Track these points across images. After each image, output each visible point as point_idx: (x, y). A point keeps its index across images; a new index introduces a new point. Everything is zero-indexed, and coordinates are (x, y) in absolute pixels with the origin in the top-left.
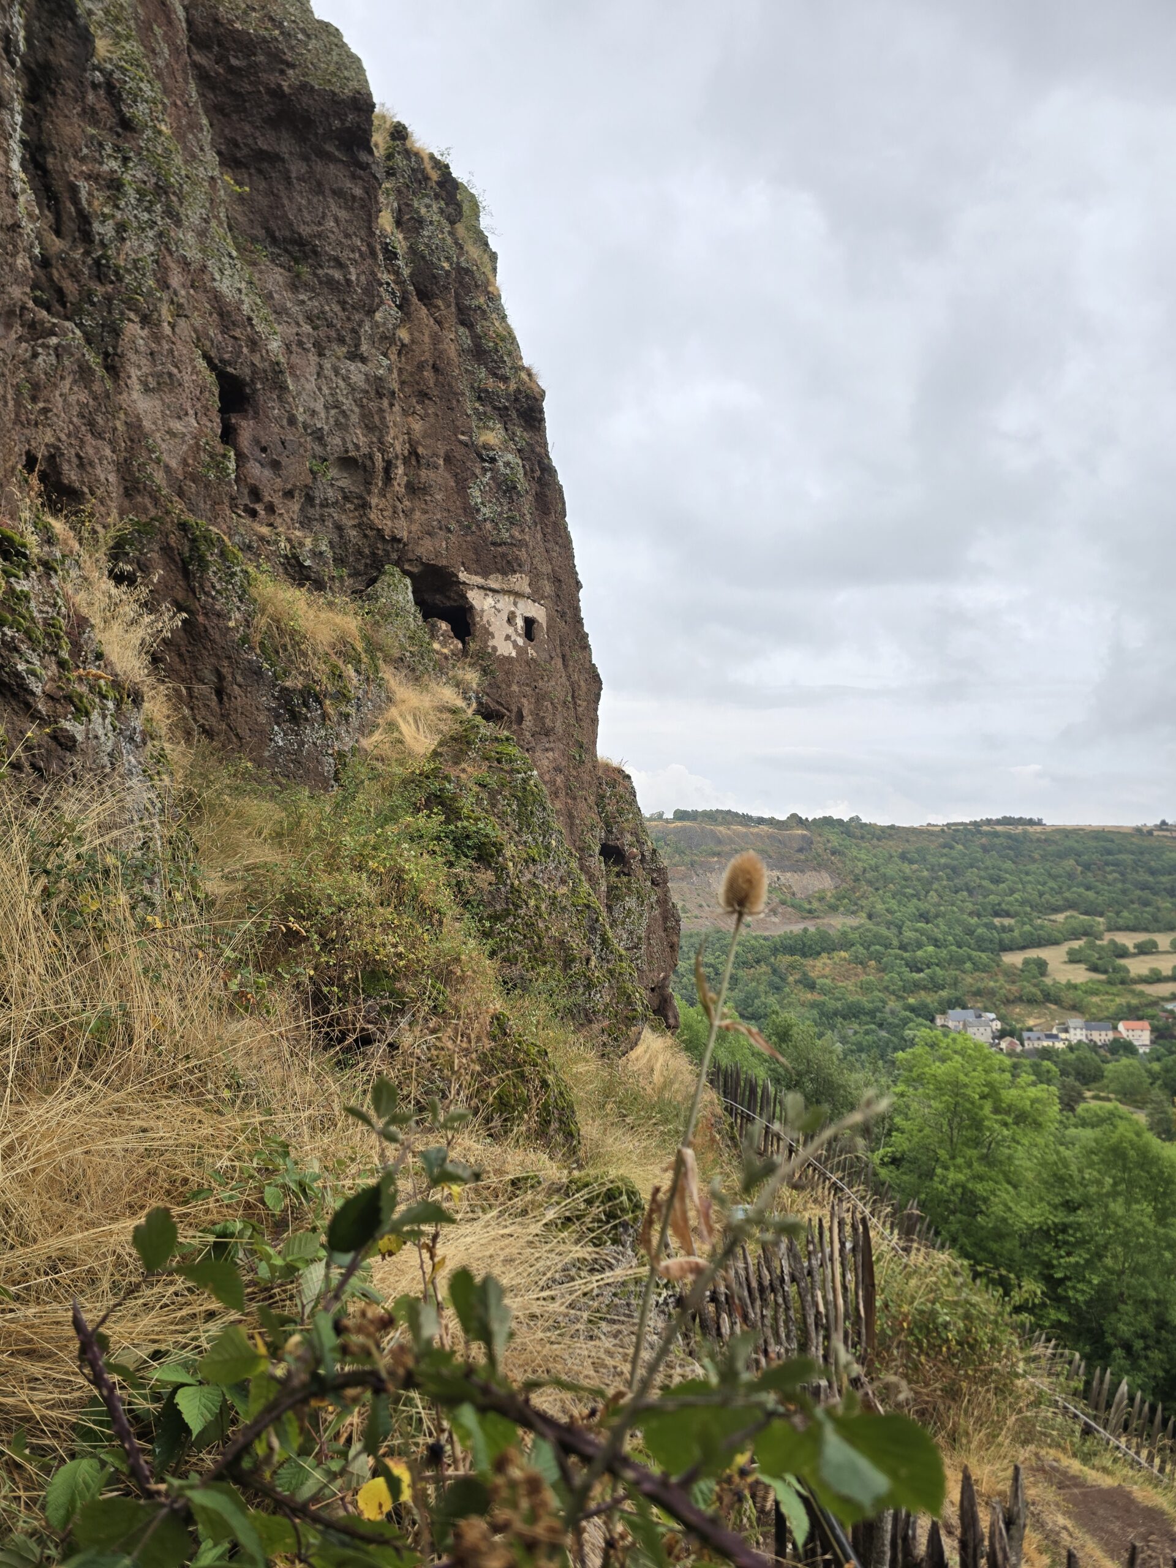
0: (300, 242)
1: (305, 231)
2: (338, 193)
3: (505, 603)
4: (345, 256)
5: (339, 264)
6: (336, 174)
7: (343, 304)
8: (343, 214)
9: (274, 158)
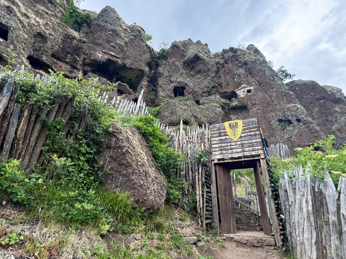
0: (199, 71)
1: (198, 70)
2: (200, 64)
3: (242, 90)
4: (203, 68)
5: (203, 69)
6: (199, 62)
7: (205, 72)
8: (201, 65)
9: (193, 66)
